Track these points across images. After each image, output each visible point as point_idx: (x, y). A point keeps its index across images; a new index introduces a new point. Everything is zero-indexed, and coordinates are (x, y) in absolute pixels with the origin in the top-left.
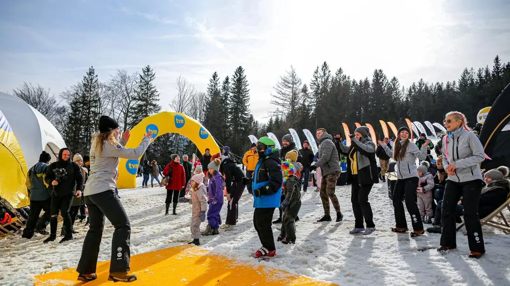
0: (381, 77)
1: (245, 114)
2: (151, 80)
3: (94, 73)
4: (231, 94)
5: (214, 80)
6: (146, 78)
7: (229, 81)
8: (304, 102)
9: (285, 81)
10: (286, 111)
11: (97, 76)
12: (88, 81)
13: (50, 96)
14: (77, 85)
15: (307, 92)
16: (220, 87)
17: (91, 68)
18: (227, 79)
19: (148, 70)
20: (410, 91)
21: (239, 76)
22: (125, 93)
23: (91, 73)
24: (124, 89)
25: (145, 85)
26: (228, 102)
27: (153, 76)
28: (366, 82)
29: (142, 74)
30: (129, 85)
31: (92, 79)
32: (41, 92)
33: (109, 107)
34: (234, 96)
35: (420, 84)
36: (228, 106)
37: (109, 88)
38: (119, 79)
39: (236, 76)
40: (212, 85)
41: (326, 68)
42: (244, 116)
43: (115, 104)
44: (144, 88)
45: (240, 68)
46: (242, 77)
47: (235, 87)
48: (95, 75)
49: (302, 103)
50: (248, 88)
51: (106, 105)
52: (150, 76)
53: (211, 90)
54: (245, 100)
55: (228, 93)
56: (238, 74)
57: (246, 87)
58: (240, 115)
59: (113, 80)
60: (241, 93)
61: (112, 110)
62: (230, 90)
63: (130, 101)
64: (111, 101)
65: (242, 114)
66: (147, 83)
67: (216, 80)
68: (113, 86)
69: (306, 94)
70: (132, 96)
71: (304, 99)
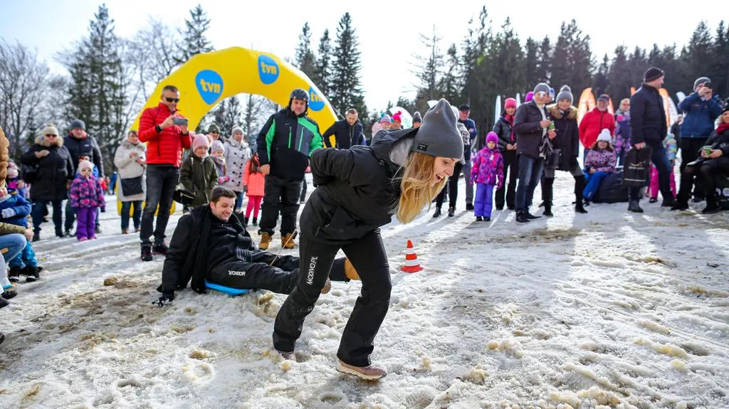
1: (357, 91)
2: (204, 29)
3: (107, 15)
4: (336, 59)
5: (305, 35)
6: (196, 27)
7: (329, 36)
8: (451, 69)
9: (423, 36)
11: (113, 21)
12: (98, 30)
13: (40, 60)
14: (80, 40)
15: (457, 55)
17: (102, 7)
18: (326, 34)
19: (200, 13)
21: (345, 28)
22: (161, 52)
23: (102, 15)
24: (158, 45)
25: (196, 37)
26: (328, 70)
27: (208, 22)
28: (547, 41)
29: (191, 20)
30: (168, 42)
31: (104, 27)
32: (24, 54)
33: (137, 78)
34: (340, 62)
36: (328, 77)
37: (135, 46)
38: (150, 29)
39: (340, 29)
40: (302, 45)
41: (486, 16)
42: (355, 94)
43: (147, 72)
44: (194, 43)
45: (347, 16)
46: (352, 29)
47: (339, 47)
48: (109, 19)
49: (447, 72)
50: (359, 49)
51: (132, 73)
52: (203, 23)
53: (300, 52)
54: (355, 68)
55: (328, 56)
56: (344, 26)
57: (356, 47)
58: (348, 91)
59: (140, 32)
60: (349, 56)
61: (143, 83)
62: (331, 50)
63: (171, 68)
64: (139, 68)
65: (350, 91)
66: (198, 35)
67: (308, 35)
68: (141, 41)
69: (455, 57)
70: (174, 58)
71: (452, 65)
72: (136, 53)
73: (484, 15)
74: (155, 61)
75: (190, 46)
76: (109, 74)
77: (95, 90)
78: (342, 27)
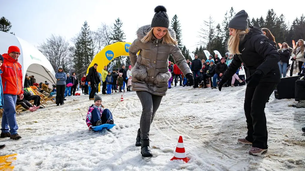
0: (272, 14)
2: (121, 27)
3: (87, 25)
6: (118, 26)
8: (218, 34)
9: (205, 22)
10: (207, 41)
12: (84, 30)
13: (66, 41)
14: (79, 33)
15: (220, 28)
17: (85, 22)
19: (119, 21)
20: (294, 23)
21: (175, 21)
22: (106, 36)
23: (85, 25)
24: (105, 33)
27: (122, 24)
28: (262, 19)
29: (116, 23)
30: (108, 32)
31: (86, 29)
32: (61, 39)
33: (98, 45)
35: (301, 17)
37: (97, 34)
38: (102, 28)
39: (173, 21)
41: (233, 11)
43: (101, 43)
44: (117, 32)
45: (176, 16)
46: (177, 21)
48: (88, 26)
49: (217, 36)
50: (181, 28)
51: (96, 44)
52: (120, 24)
54: (179, 36)
56: (175, 20)
57: (180, 28)
59: (99, 29)
60: (177, 32)
61: (100, 47)
63: (109, 41)
64: (98, 42)
66: (118, 29)
68: (99, 32)
69: (219, 29)
70: (110, 38)
71: (218, 32)
72: (98, 36)
73: (232, 11)
74: (104, 39)
76: (88, 45)
77: (83, 51)
78: (174, 20)
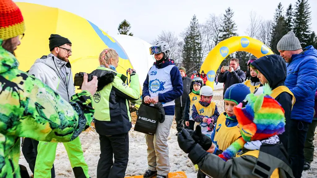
2: (231, 17)
4: (295, 18)
5: (279, 9)
6: (228, 16)
7: (292, 7)
11: (198, 20)
12: (193, 24)
13: (175, 36)
14: (187, 28)
16: (284, 14)
17: (194, 16)
18: (290, 6)
19: (229, 11)
21: (301, 2)
22: (215, 28)
23: (194, 19)
24: (214, 25)
25: (228, 21)
26: (291, 24)
27: (233, 14)
29: (226, 14)
30: (217, 23)
31: (195, 23)
32: (170, 35)
33: (206, 39)
34: (297, 19)
36: (291, 27)
37: (206, 27)
38: (211, 20)
39: (298, 2)
40: (277, 13)
42: (306, 33)
43: (209, 36)
44: (227, 23)
47: (297, 11)
48: (196, 20)
50: (310, 10)
51: (204, 37)
52: (231, 14)
53: (276, 17)
54: (306, 21)
55: (291, 17)
57: (308, 10)
58: (302, 33)
59: (207, 21)
60: (303, 15)
61: (208, 40)
62: (293, 14)
64: (207, 35)
65: (303, 32)
66: (229, 19)
67: (280, 9)
68: (207, 25)
70: (219, 30)
72: (206, 29)
74: (213, 32)
75: (226, 24)
76: (196, 39)
77: (191, 46)
